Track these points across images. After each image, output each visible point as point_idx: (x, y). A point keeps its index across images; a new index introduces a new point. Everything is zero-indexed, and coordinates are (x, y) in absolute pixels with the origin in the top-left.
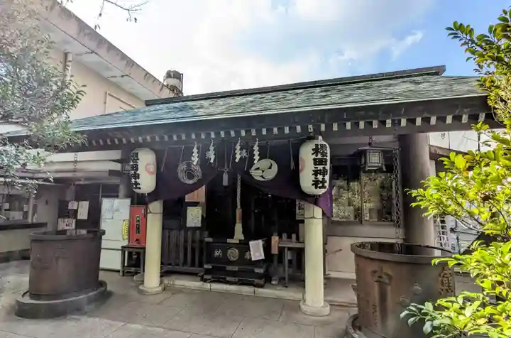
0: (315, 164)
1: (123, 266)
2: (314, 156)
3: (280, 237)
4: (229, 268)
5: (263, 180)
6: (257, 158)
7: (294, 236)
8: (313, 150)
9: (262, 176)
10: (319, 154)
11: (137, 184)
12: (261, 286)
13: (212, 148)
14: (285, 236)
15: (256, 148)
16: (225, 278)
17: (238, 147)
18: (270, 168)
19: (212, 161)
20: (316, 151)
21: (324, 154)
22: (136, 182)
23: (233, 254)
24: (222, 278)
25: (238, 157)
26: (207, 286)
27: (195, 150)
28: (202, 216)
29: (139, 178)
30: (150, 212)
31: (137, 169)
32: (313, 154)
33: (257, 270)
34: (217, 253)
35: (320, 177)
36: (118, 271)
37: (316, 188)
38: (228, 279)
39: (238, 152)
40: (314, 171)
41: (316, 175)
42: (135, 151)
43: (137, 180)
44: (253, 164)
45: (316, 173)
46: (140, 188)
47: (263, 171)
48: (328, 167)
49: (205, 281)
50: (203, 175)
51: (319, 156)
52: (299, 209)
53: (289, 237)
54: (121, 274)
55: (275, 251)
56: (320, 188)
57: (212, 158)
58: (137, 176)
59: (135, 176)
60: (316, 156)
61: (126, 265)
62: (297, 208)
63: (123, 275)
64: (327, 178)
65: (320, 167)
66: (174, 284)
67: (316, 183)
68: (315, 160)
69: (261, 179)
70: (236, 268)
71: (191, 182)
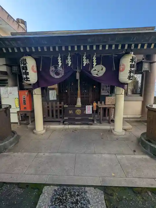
0: (131, 67)
1: (19, 121)
2: (131, 63)
3: (97, 103)
4: (77, 118)
5: (97, 76)
6: (95, 64)
7: (103, 102)
8: (131, 59)
10: (133, 62)
12: (92, 125)
13: (69, 58)
14: (99, 102)
15: (94, 58)
16: (75, 123)
17: (84, 57)
19: (69, 65)
21: (135, 62)
22: (26, 77)
23: (78, 112)
24: (73, 123)
25: (85, 63)
26: (67, 126)
27: (59, 59)
28: (57, 95)
29: (28, 75)
30: (35, 94)
31: (27, 69)
32: (130, 62)
33: (90, 118)
34: (70, 112)
35: (132, 74)
36: (17, 123)
37: (129, 80)
38: (76, 123)
39: (84, 60)
40: (129, 71)
41: (130, 73)
42: (24, 57)
43: (27, 76)
44: (93, 67)
46: (29, 81)
47: (98, 72)
49: (65, 124)
50: (65, 73)
52: (103, 90)
53: (101, 103)
54: (19, 124)
55: (95, 109)
57: (70, 63)
58: (27, 74)
59: (26, 74)
60: (132, 63)
62: (102, 90)
63: (20, 125)
65: (133, 69)
66: (50, 128)
67: (129, 77)
68: (131, 65)
70: (80, 118)
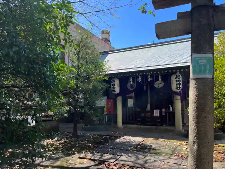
0: (176, 82)
4: (147, 120)
9: (158, 86)
11: (114, 90)
13: (140, 77)
17: (149, 76)
18: (161, 84)
19: (140, 82)
20: (177, 78)
21: (179, 78)
23: (148, 115)
25: (149, 80)
26: (139, 126)
29: (115, 88)
31: (114, 86)
33: (158, 120)
34: (143, 115)
35: (178, 86)
37: (177, 89)
38: (147, 123)
39: (149, 78)
42: (113, 79)
45: (177, 84)
46: (115, 92)
48: (181, 82)
51: (178, 79)
55: (164, 114)
56: (179, 89)
57: (140, 80)
61: (106, 121)
64: (181, 86)
65: (178, 83)
67: (177, 88)
68: (176, 80)
69: (158, 87)
70: (149, 120)
71: (132, 89)
